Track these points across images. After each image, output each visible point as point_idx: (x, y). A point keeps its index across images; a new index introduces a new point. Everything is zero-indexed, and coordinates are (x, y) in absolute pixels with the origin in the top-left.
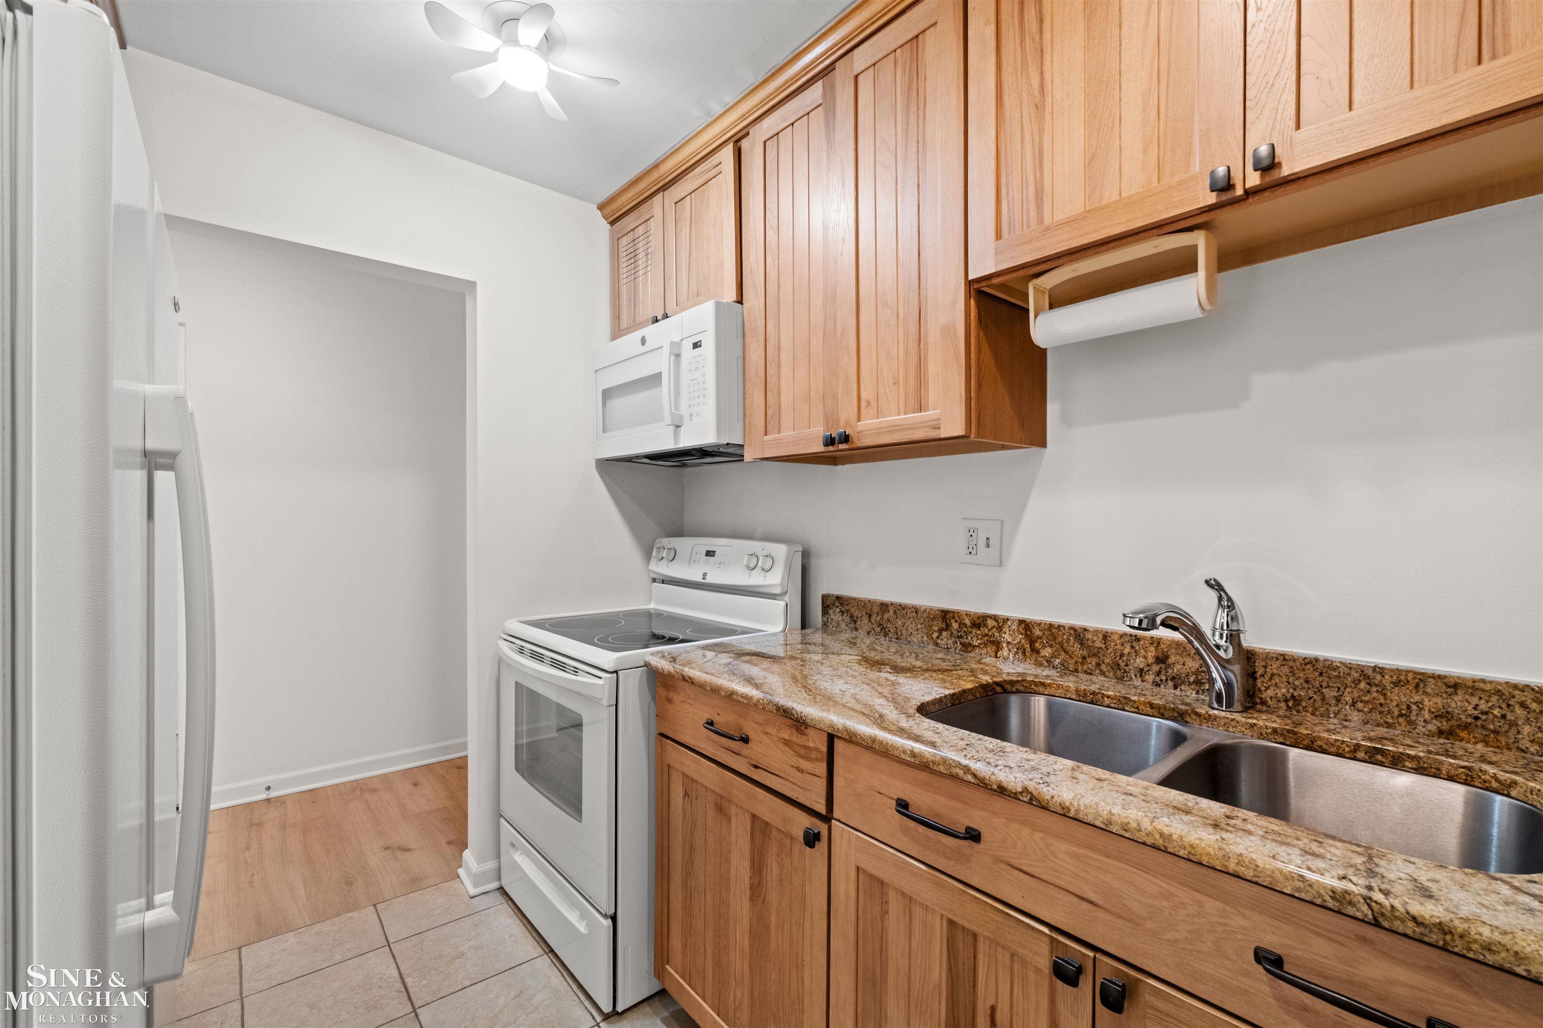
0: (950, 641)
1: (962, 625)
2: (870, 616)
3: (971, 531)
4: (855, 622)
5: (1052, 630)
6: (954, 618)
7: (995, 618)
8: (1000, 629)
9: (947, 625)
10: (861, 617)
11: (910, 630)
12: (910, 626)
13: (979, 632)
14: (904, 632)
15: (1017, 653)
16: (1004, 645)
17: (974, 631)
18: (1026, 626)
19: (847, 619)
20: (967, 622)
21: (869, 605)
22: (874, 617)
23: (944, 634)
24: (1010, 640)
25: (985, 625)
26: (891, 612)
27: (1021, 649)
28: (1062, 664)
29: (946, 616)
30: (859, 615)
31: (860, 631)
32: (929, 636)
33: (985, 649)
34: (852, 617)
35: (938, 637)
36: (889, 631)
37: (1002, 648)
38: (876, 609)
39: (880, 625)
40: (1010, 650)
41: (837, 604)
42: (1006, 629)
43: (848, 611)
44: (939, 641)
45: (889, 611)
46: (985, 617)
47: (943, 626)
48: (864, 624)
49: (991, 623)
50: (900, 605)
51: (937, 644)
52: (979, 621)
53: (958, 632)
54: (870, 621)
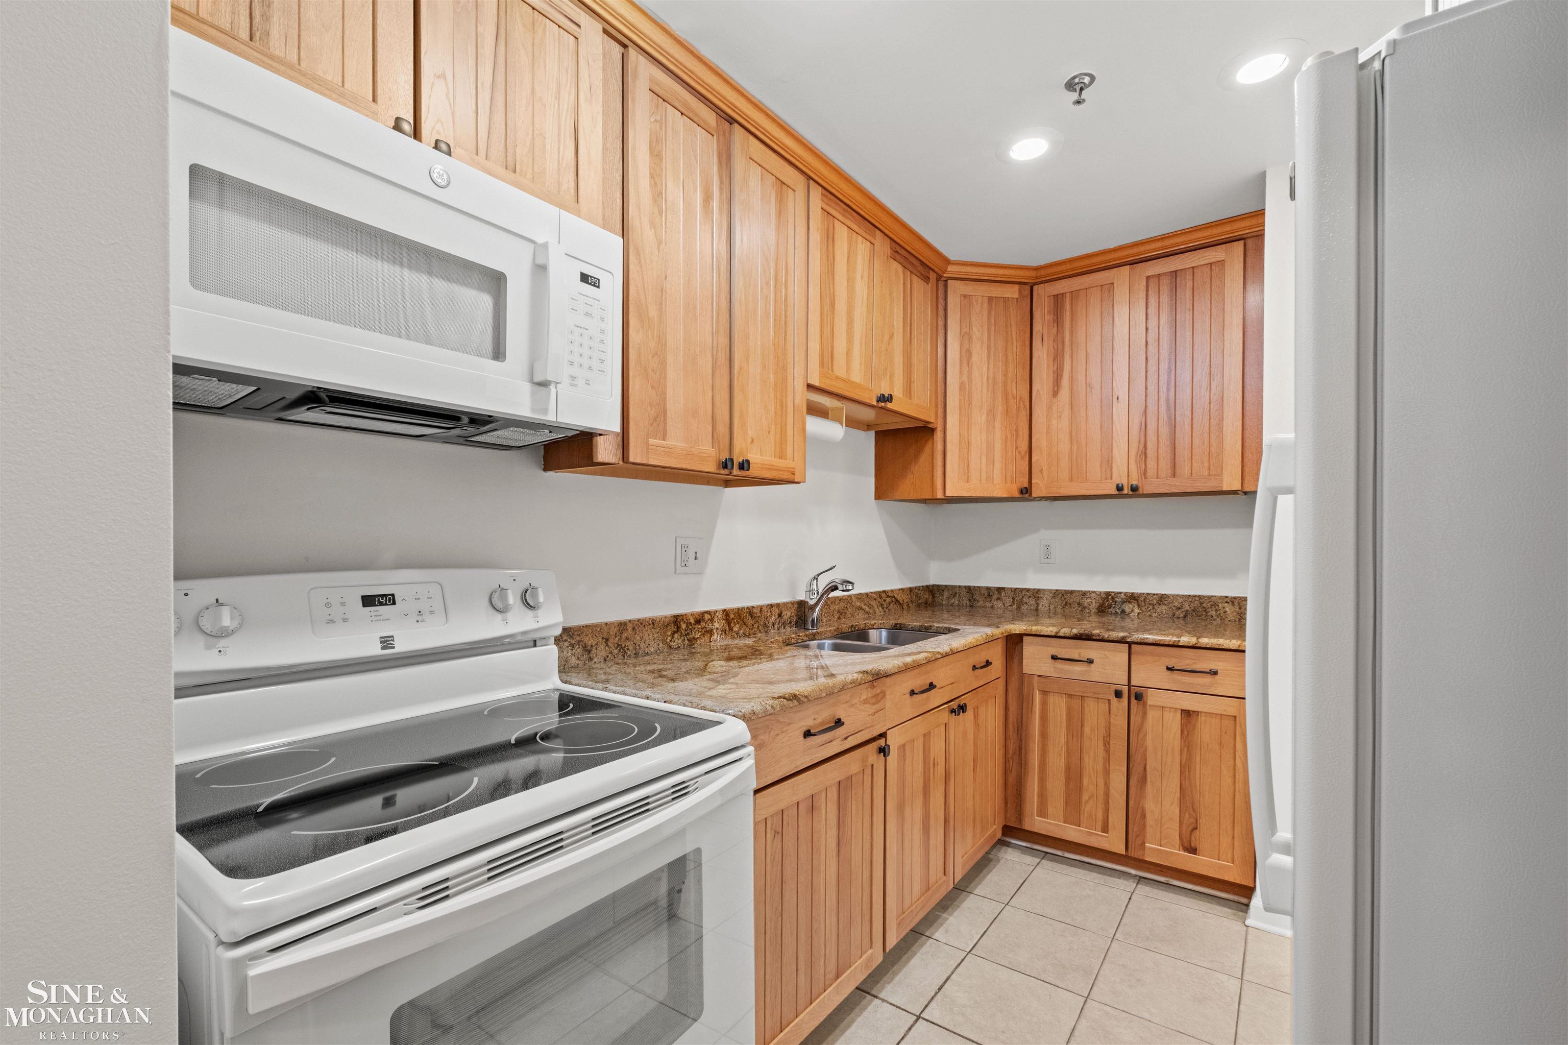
0: (680, 641)
1: (689, 624)
2: (607, 640)
3: (686, 547)
4: (589, 652)
5: (739, 612)
6: (683, 620)
7: (708, 612)
8: (712, 620)
9: (678, 628)
10: (597, 644)
11: (648, 641)
12: (648, 638)
13: (700, 626)
14: (642, 645)
15: (722, 634)
16: (715, 631)
17: (696, 626)
18: (726, 612)
19: (578, 650)
20: (692, 621)
21: (606, 628)
22: (611, 640)
23: (676, 636)
24: (718, 626)
25: (704, 620)
26: (630, 629)
27: (724, 631)
28: (744, 633)
29: (677, 621)
30: (594, 643)
31: (595, 660)
32: (664, 641)
33: (704, 639)
34: (585, 647)
35: (671, 641)
36: (628, 649)
37: (714, 633)
38: (614, 631)
39: (618, 645)
40: (718, 634)
41: (565, 638)
42: (716, 619)
43: (579, 642)
44: (672, 643)
45: (627, 630)
46: (703, 613)
47: (675, 629)
48: (601, 652)
49: (707, 617)
50: (638, 620)
51: (670, 647)
52: (700, 619)
53: (686, 631)
54: (607, 645)
